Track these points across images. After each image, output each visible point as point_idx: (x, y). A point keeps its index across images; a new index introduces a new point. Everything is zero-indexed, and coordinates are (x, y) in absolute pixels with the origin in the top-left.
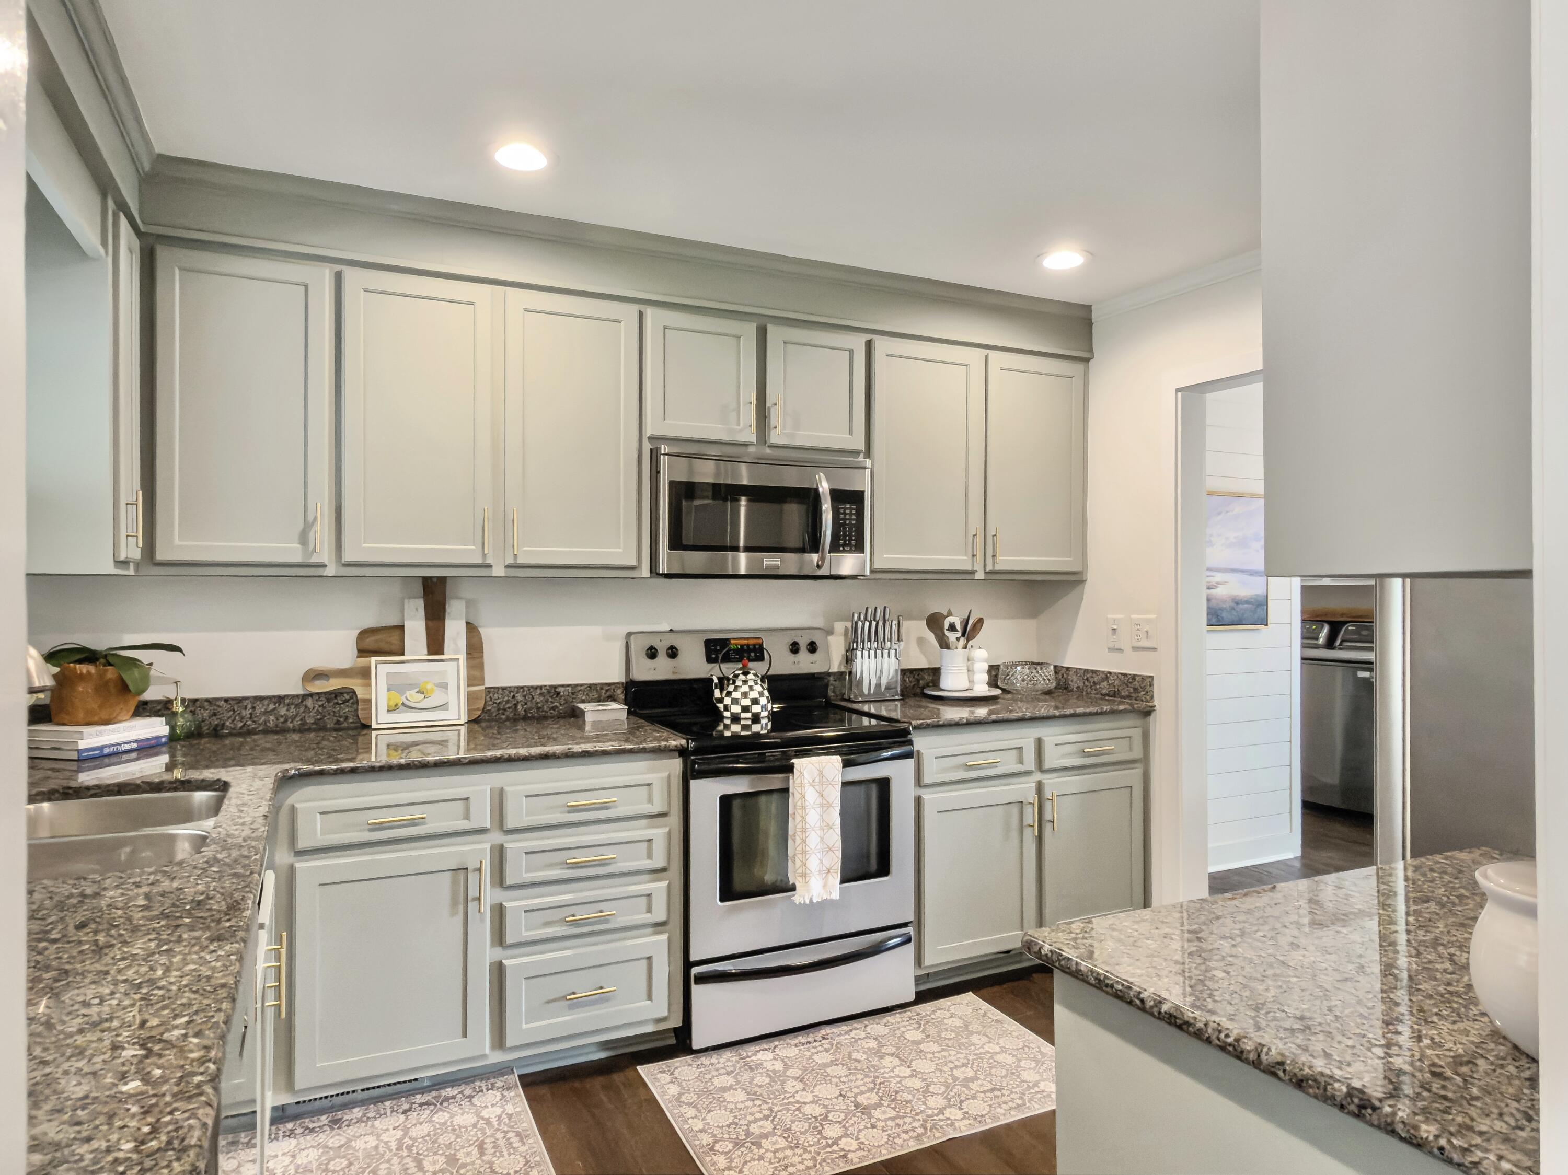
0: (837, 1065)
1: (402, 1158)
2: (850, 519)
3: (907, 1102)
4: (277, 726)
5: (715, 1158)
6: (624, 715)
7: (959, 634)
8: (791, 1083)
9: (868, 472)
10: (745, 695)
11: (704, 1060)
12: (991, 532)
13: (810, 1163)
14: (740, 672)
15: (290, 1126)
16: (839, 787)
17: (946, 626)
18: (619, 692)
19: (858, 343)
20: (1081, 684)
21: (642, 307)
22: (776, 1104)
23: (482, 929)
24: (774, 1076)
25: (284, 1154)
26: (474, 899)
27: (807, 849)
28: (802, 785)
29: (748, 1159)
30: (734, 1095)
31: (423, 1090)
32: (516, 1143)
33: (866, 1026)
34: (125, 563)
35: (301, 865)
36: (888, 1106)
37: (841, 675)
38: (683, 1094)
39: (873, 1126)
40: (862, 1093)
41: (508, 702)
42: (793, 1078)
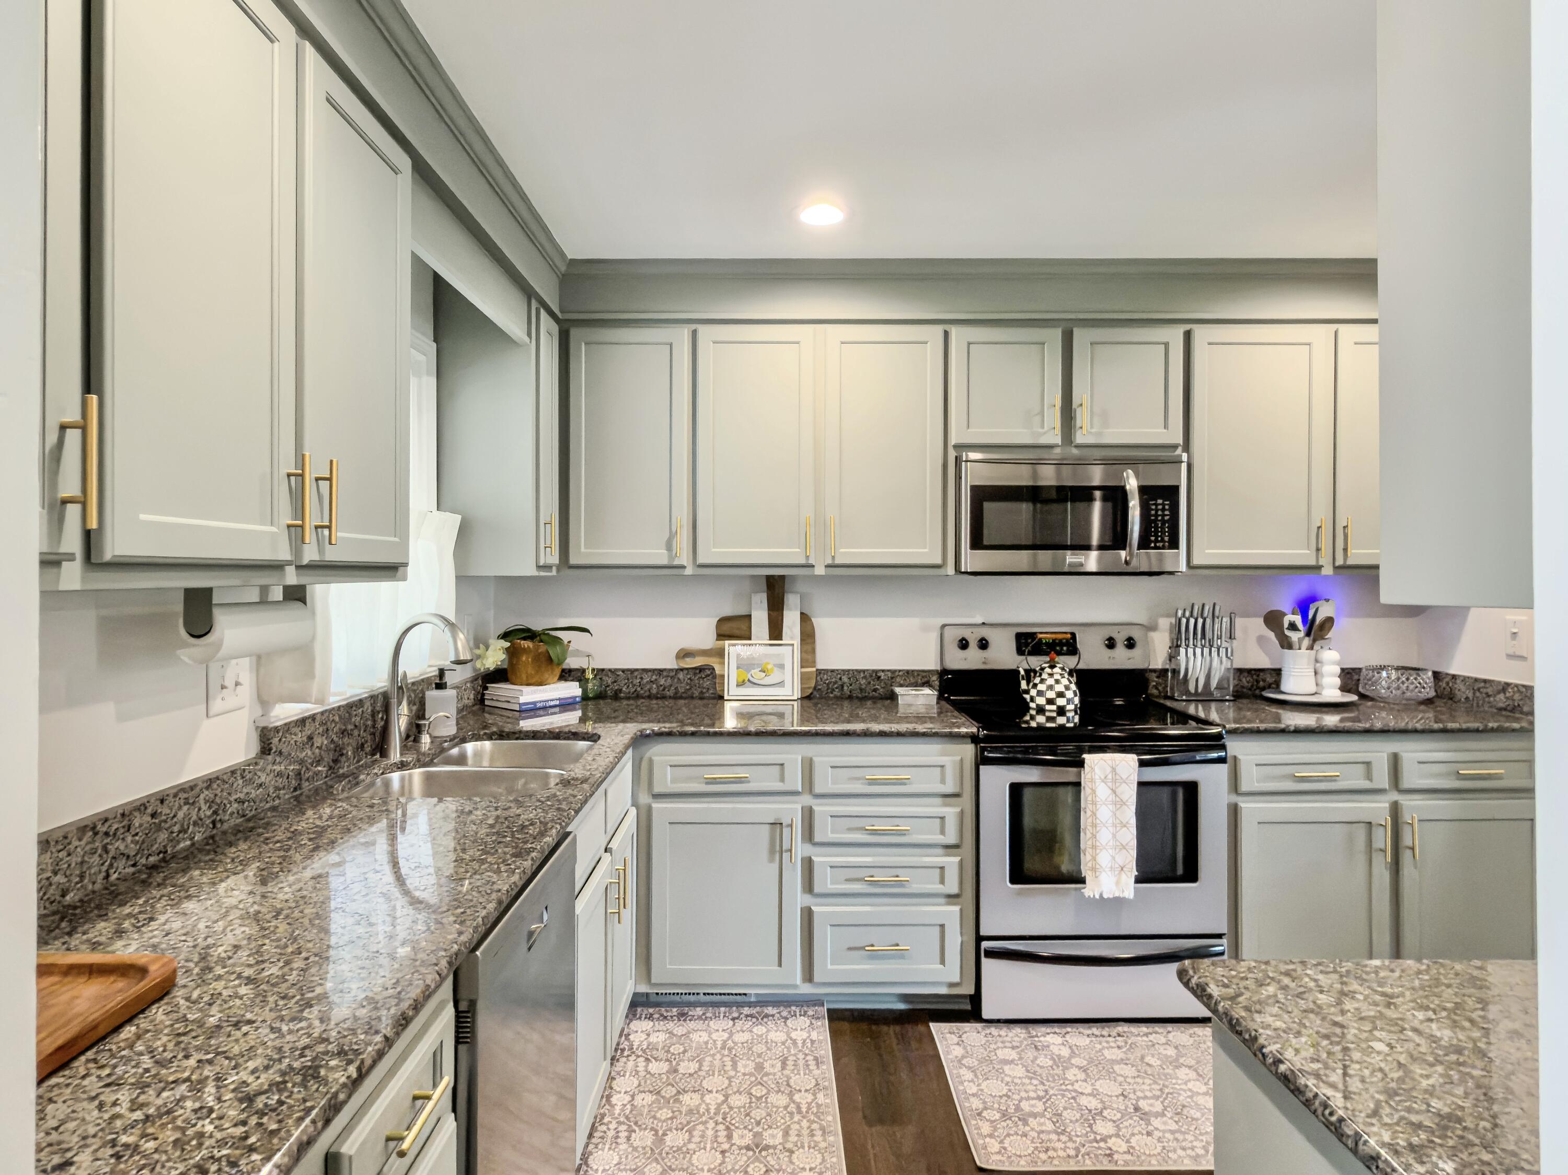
0: (1126, 1064)
1: (723, 1056)
2: (1164, 515)
3: (1193, 1119)
4: (658, 693)
5: (980, 1123)
6: (934, 700)
7: (1302, 634)
8: (1074, 1071)
9: (1184, 467)
10: (1050, 687)
11: (993, 1030)
12: (1340, 524)
13: (1072, 1153)
14: (1047, 665)
15: (651, 1010)
16: (1135, 787)
17: (1286, 625)
18: (935, 679)
19: (1175, 336)
20: (1470, 695)
21: (947, 327)
22: (1053, 1088)
23: (794, 877)
24: (1057, 1061)
25: (642, 1032)
26: (786, 851)
27: (1098, 844)
28: (1092, 780)
29: (1012, 1132)
30: (1013, 1070)
31: (750, 1005)
32: (812, 1067)
33: (1169, 1032)
34: (547, 567)
35: (656, 806)
36: (1171, 1118)
37: (1163, 673)
38: (966, 1057)
39: (1149, 1134)
40: (1145, 1098)
41: (835, 683)
42: (1077, 1067)
